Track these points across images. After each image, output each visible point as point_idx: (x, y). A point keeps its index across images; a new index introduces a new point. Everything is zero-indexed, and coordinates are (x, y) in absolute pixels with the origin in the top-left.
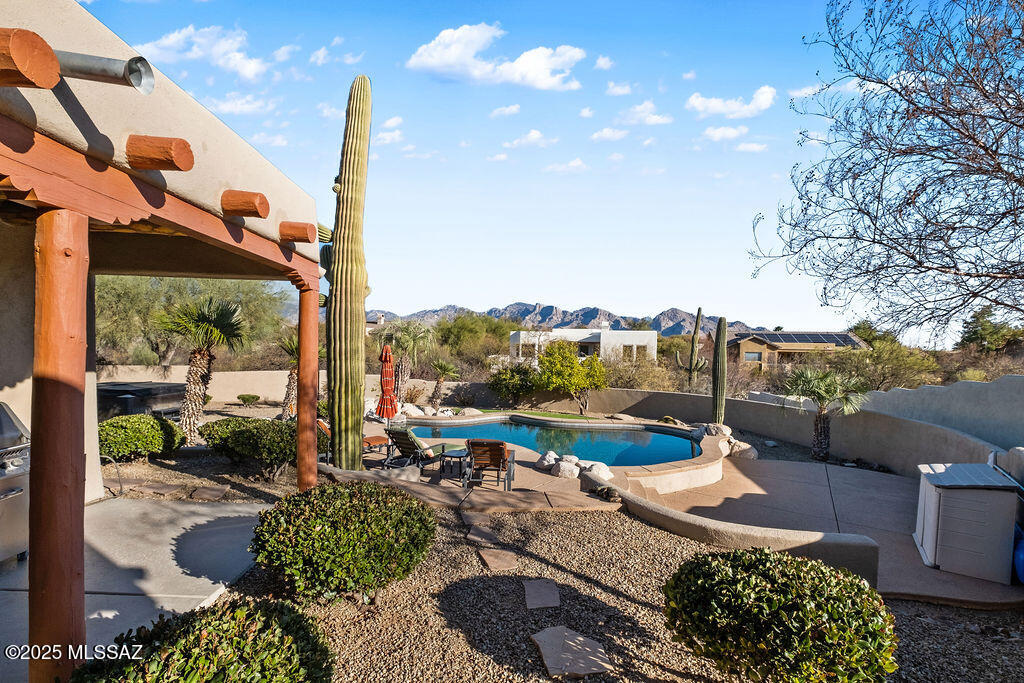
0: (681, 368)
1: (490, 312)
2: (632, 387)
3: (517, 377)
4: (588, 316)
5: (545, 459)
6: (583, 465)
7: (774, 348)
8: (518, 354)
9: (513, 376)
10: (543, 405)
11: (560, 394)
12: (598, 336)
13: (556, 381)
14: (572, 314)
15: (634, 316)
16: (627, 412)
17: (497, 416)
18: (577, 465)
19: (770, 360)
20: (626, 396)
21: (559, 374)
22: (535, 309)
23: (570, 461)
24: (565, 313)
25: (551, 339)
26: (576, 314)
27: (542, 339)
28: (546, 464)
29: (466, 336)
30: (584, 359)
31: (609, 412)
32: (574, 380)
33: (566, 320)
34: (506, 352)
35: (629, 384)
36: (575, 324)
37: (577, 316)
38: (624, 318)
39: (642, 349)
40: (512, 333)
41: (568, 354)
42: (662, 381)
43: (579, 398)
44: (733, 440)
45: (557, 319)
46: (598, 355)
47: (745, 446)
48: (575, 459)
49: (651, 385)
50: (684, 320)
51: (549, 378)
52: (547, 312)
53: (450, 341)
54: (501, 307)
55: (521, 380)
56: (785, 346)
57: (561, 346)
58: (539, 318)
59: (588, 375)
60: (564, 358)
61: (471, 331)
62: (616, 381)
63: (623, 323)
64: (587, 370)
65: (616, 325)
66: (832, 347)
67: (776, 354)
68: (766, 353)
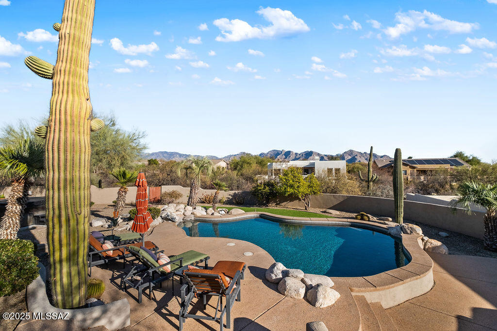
0: (363, 180)
1: (261, 155)
2: (335, 192)
3: (267, 188)
4: (308, 155)
5: (272, 272)
6: (309, 283)
7: (414, 168)
8: (272, 175)
9: (265, 187)
10: (283, 204)
11: (293, 197)
12: (314, 164)
13: (290, 190)
14: (300, 155)
15: (331, 154)
16: (334, 208)
17: (252, 214)
18: (303, 281)
19: (412, 174)
20: (332, 198)
21: (292, 186)
22: (282, 153)
23: (296, 277)
24: (296, 154)
25: (289, 166)
26: (302, 154)
27: (284, 166)
28: (274, 277)
29: (245, 166)
30: (306, 176)
31: (323, 208)
32: (301, 190)
33: (297, 157)
34: (266, 173)
35: (334, 191)
36: (301, 159)
37: (302, 155)
38: (326, 155)
39: (338, 170)
40: (269, 164)
41: (297, 175)
42: (353, 188)
43: (304, 200)
44: (426, 238)
45: (293, 157)
46: (314, 174)
47: (436, 243)
48: (301, 274)
49: (347, 191)
50: (356, 155)
51: (285, 189)
52: (288, 154)
53: (238, 168)
54: (266, 152)
55: (270, 190)
56: (420, 167)
57: (292, 170)
58: (284, 157)
59: (309, 186)
60: (295, 177)
61: (248, 163)
62: (326, 189)
63: (325, 158)
64: (308, 184)
65: (322, 158)
66: (448, 166)
67: (415, 171)
68: (409, 171)
